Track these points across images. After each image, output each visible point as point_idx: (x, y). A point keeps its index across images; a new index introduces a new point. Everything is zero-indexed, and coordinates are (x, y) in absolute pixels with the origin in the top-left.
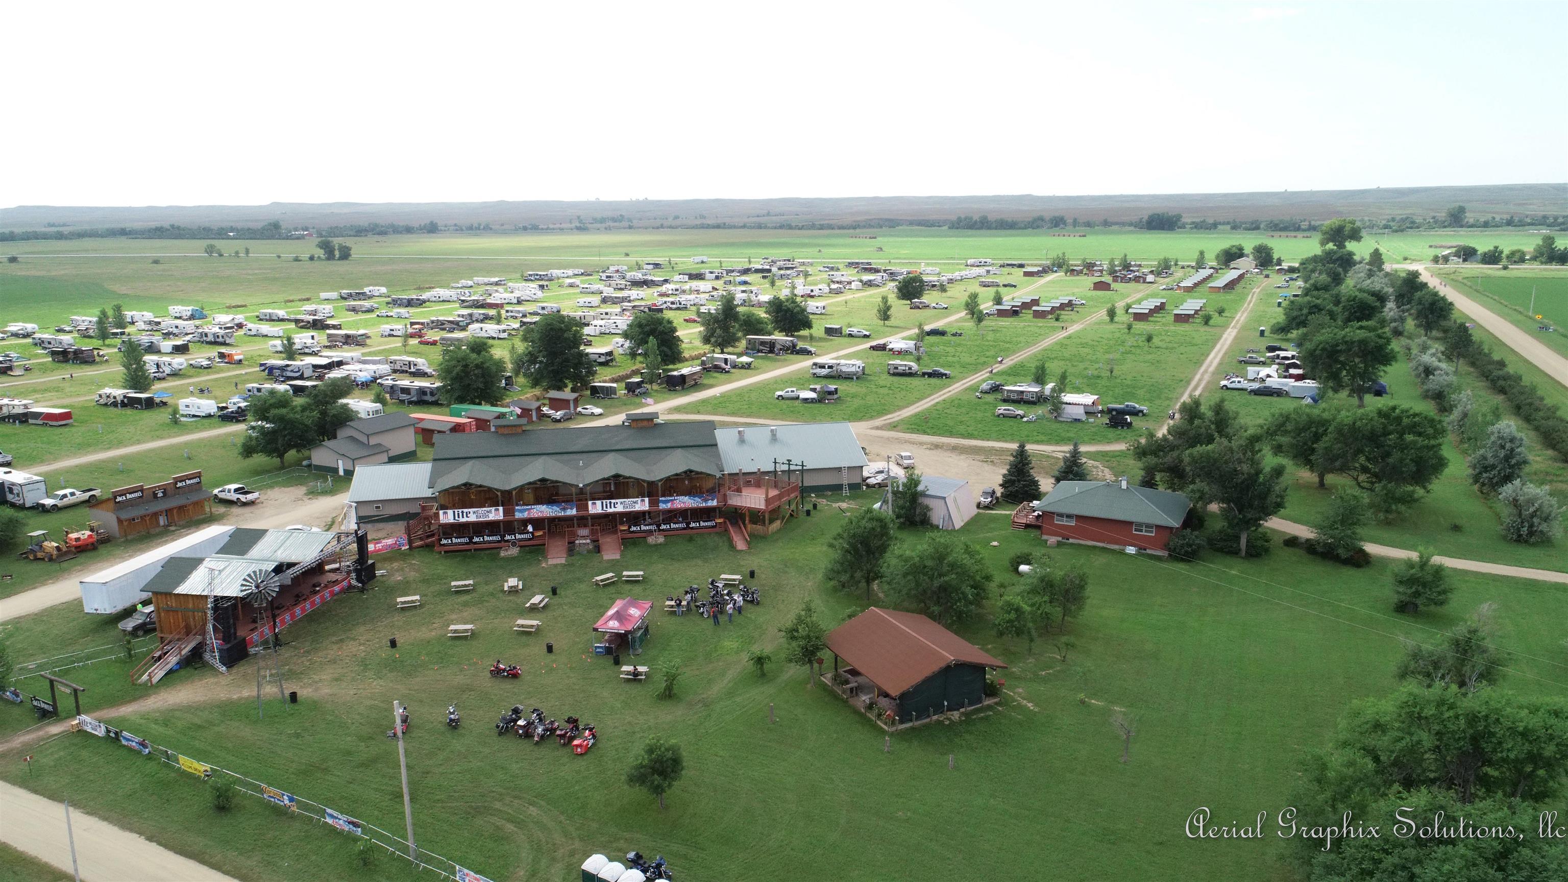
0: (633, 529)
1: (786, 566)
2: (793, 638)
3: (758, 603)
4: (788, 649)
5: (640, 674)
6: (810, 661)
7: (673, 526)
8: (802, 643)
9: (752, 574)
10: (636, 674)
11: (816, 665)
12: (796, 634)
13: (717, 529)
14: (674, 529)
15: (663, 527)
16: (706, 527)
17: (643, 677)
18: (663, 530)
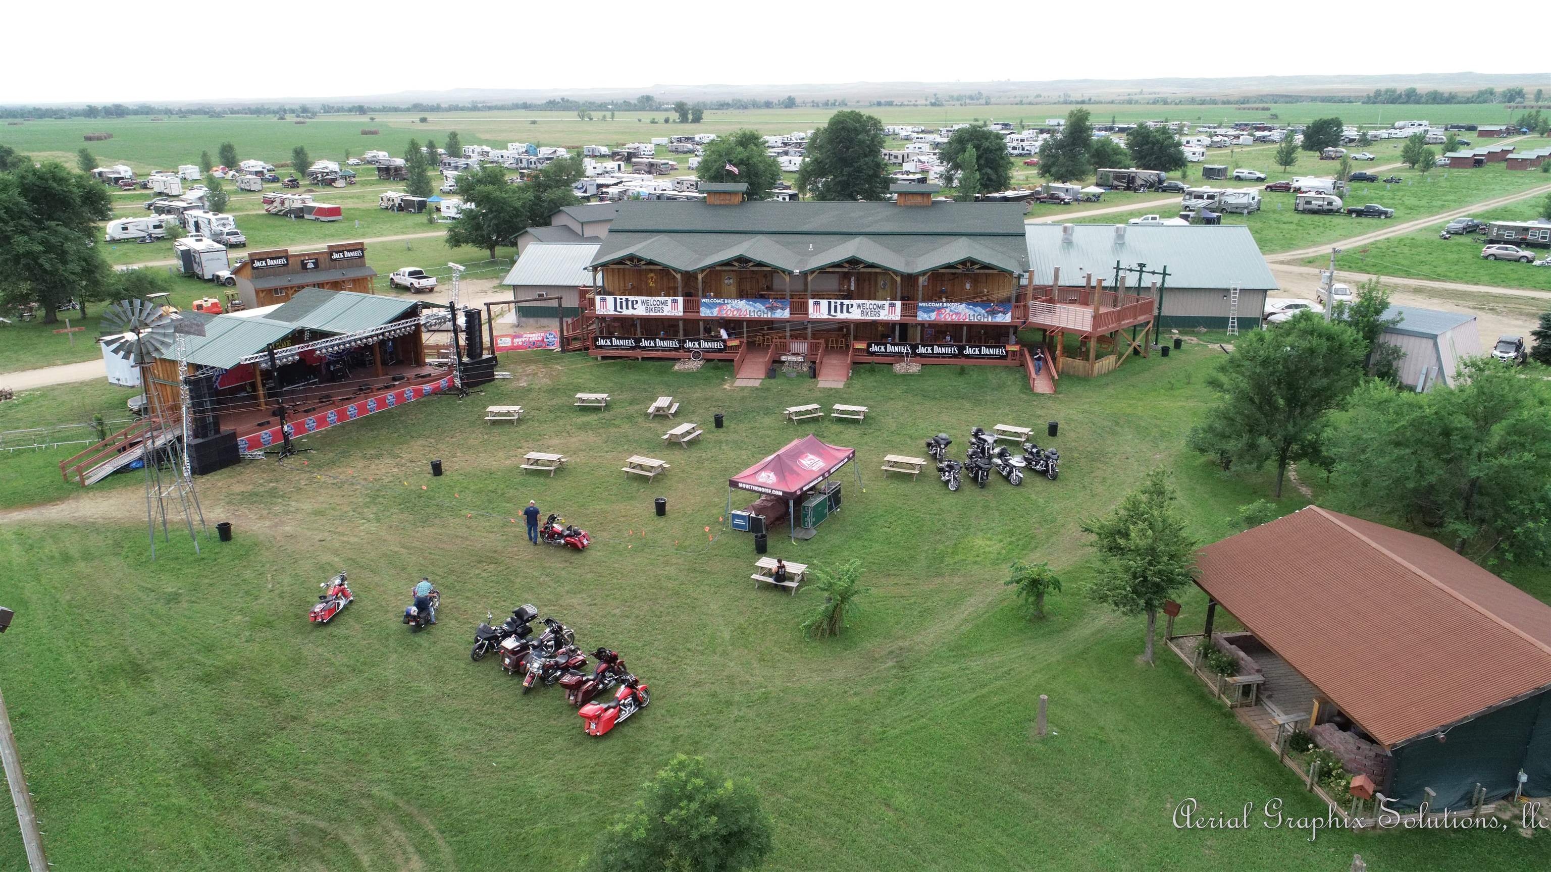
0: (874, 348)
1: (1117, 424)
2: (1115, 549)
3: (1055, 477)
4: (1100, 572)
5: (791, 577)
6: (1150, 607)
7: (937, 350)
8: (1137, 563)
9: (1053, 430)
10: (781, 576)
11: (1161, 614)
12: (1122, 542)
13: (1009, 362)
14: (938, 356)
15: (921, 350)
16: (990, 357)
17: (794, 585)
18: (921, 355)
